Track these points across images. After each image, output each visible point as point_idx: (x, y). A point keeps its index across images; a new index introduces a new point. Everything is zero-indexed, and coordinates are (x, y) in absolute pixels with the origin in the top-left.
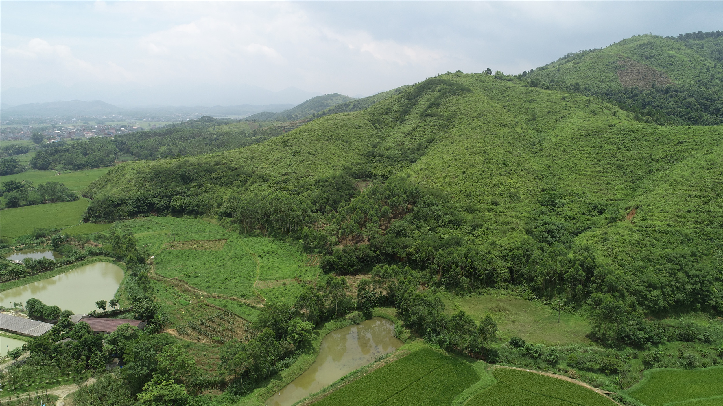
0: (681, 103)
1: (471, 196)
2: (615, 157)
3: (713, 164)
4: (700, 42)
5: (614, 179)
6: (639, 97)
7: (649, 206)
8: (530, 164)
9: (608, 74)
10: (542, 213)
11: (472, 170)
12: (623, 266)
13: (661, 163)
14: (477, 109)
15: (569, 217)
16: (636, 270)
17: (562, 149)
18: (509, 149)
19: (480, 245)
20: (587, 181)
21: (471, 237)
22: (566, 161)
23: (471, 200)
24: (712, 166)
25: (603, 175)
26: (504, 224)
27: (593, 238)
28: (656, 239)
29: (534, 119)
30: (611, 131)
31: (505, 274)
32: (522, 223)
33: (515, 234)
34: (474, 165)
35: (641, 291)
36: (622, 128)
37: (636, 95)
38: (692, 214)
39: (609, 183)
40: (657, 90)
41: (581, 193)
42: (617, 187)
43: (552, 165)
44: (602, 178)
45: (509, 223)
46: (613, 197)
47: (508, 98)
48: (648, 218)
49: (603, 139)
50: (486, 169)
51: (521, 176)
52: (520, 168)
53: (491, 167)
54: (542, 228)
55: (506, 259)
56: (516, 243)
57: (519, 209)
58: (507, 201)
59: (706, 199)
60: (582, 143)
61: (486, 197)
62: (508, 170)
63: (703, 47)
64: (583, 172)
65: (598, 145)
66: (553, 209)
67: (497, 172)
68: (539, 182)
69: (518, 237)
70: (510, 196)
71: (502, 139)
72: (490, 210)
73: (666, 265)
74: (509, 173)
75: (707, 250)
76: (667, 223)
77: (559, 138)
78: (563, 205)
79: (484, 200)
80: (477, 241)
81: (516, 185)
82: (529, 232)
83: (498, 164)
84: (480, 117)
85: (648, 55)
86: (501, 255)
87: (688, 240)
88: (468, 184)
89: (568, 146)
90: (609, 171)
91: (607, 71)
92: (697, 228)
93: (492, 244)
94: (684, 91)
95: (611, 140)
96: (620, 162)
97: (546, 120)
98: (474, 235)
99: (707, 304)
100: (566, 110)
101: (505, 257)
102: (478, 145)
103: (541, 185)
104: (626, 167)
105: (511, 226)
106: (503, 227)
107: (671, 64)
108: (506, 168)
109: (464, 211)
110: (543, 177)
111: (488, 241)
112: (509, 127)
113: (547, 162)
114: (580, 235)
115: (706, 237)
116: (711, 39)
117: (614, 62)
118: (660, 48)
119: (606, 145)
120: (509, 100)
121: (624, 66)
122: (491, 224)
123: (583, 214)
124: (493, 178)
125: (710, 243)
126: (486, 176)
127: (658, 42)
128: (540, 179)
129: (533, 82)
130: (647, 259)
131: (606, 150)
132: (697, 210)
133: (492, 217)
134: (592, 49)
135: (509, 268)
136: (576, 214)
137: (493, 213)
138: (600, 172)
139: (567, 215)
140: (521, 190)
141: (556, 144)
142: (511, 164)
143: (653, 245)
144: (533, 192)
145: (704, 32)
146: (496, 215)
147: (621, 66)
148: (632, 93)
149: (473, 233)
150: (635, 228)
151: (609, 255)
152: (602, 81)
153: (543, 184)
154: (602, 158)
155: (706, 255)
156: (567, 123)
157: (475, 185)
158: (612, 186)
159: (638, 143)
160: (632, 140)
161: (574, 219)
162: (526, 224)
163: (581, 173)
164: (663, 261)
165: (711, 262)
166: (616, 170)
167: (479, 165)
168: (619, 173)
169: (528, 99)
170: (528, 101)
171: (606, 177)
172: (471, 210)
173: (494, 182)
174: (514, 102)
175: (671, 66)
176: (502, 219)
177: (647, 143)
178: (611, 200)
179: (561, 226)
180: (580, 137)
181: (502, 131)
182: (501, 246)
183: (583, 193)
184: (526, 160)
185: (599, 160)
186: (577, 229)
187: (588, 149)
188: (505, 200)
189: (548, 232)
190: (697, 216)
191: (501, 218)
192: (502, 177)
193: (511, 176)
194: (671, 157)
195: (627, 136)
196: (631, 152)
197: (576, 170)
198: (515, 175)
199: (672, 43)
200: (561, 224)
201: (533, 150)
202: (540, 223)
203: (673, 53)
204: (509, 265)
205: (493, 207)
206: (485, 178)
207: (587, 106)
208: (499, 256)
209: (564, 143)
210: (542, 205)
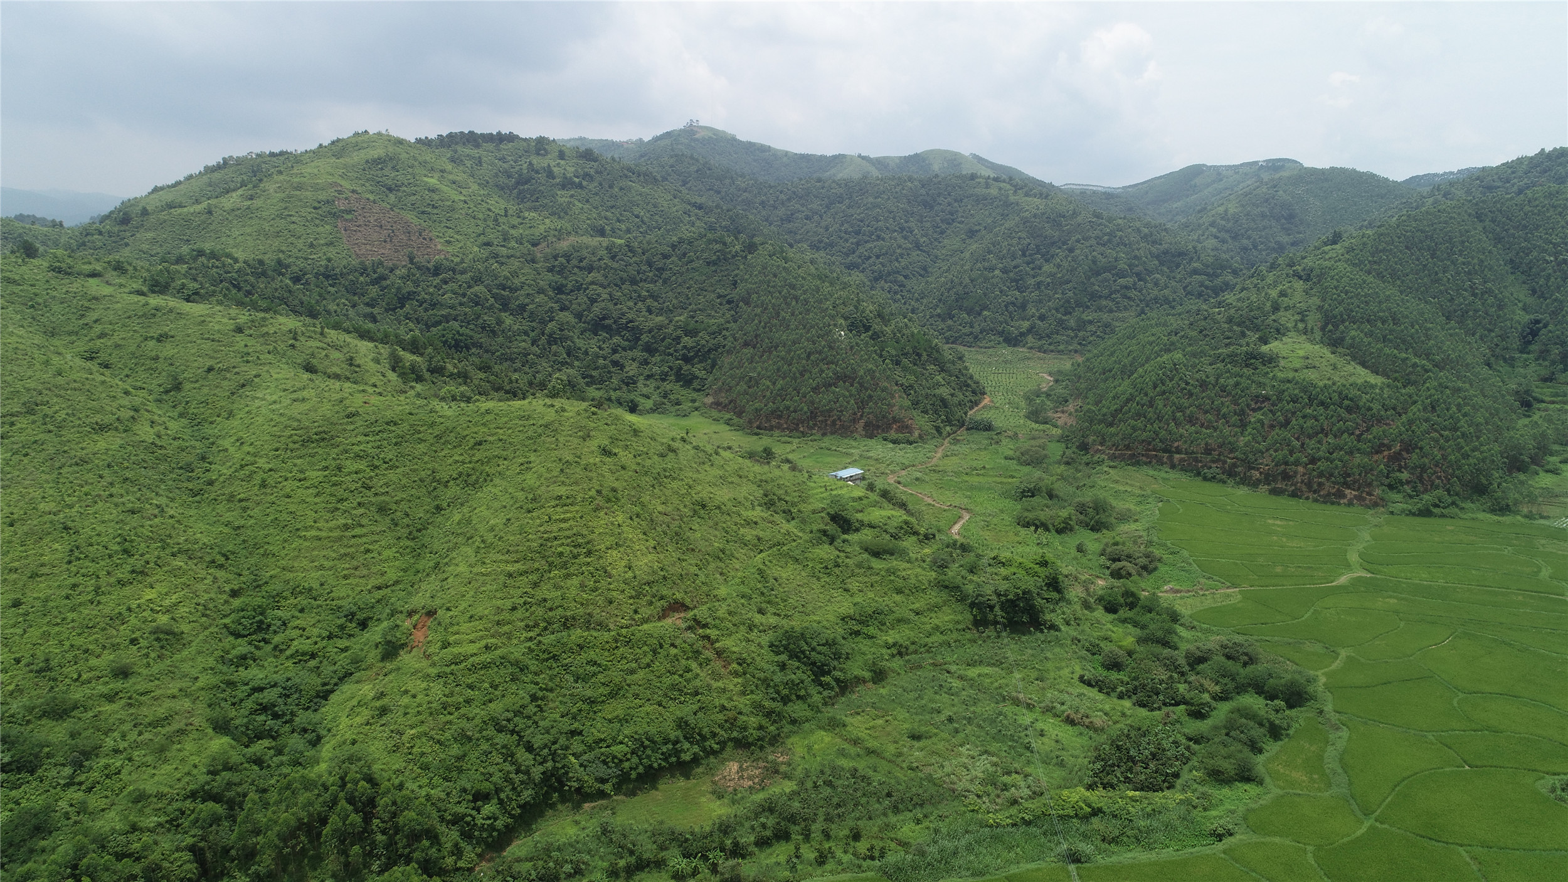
0: (464, 295)
1: (50, 669)
2: (369, 488)
3: (534, 500)
4: (475, 152)
5: (376, 538)
6: (388, 282)
7: (448, 609)
8: (190, 531)
9: (321, 229)
10: (243, 660)
11: (42, 589)
12: (425, 767)
13: (454, 490)
14: (19, 385)
15: (304, 654)
16: (448, 769)
17: (257, 479)
18: (130, 500)
19: (103, 810)
20: (325, 553)
21: (76, 795)
22: (271, 510)
23: (55, 680)
24: (534, 505)
25: (353, 533)
26: (154, 724)
27: (360, 709)
28: (471, 687)
29: (177, 387)
30: (352, 427)
31: (185, 867)
32: (201, 708)
33: (189, 746)
34: (45, 570)
35: (466, 815)
36: (373, 418)
37: (383, 278)
38: (519, 614)
39: (368, 551)
40: (419, 268)
41: (316, 585)
42: (387, 553)
43: (243, 522)
44: (353, 541)
45: (167, 719)
46: (379, 581)
47: (98, 328)
48: (452, 639)
49: (341, 448)
50: (79, 579)
51: (175, 572)
52: (168, 551)
53: (92, 567)
54: (249, 704)
55: (178, 826)
56: (195, 772)
57: (186, 667)
58: (153, 655)
59: (534, 577)
60: (299, 462)
61: (93, 662)
62: (139, 568)
63: (480, 162)
64: (314, 533)
65: (334, 464)
66: (264, 640)
67: (112, 580)
68: (220, 574)
69: (199, 753)
70: (158, 639)
71: (106, 472)
72: (111, 698)
73: (496, 741)
74: (142, 572)
75: (551, 680)
76: (483, 643)
77: (246, 448)
78: (284, 624)
79: (91, 669)
80: (94, 801)
81: (167, 603)
82: (222, 727)
83: (110, 556)
84: (31, 412)
85: (390, 182)
86: (163, 819)
87: (522, 670)
88: (34, 633)
89: (271, 470)
90: (364, 521)
91: (317, 222)
92: (531, 639)
93: (136, 801)
94: (463, 272)
95: (356, 448)
96: (383, 498)
97: (205, 390)
98: (80, 784)
99: (567, 788)
100: (248, 362)
101: (177, 819)
102: (42, 506)
103: (227, 582)
104: (394, 507)
105: (176, 726)
106: (156, 735)
107: (434, 207)
108: (131, 561)
109: (40, 718)
110: (227, 559)
111: (125, 793)
112: (116, 429)
113: (228, 516)
114: (333, 698)
115: (546, 656)
116: (491, 146)
117: (328, 202)
118: (410, 170)
119: (348, 462)
120: (102, 335)
121: (349, 212)
122: (124, 736)
123: (330, 637)
124: (103, 599)
125: (554, 665)
126: (82, 599)
127: (404, 156)
128: (221, 566)
129: (157, 281)
130: (464, 738)
131: (350, 474)
132: (525, 603)
133: (122, 714)
134: (277, 150)
135: (192, 849)
136: (316, 643)
137: (123, 702)
138: (346, 527)
139: (297, 651)
140: (183, 610)
141: (242, 467)
142: (143, 545)
143: (468, 702)
144: (211, 606)
145: (478, 131)
146: (130, 705)
147: (343, 211)
148: (375, 272)
149: (77, 780)
150: (433, 671)
151: (396, 749)
152: (312, 245)
153: (231, 577)
154: (346, 495)
155: (551, 690)
156: (257, 403)
157: (58, 634)
158: (375, 554)
159: (406, 448)
160: (396, 444)
161: (313, 656)
162: (210, 706)
163: (308, 534)
164: (490, 732)
165: (561, 702)
166: (377, 517)
167: (56, 570)
168: (385, 523)
169: (154, 332)
170: (152, 338)
171: (360, 536)
172: (58, 712)
173: (107, 611)
174: (116, 338)
175: (435, 211)
176: (149, 712)
177: (422, 447)
178: (379, 588)
179: (289, 683)
180: (291, 445)
181: (102, 445)
182: (160, 796)
183: (322, 585)
184: (178, 521)
185: (341, 500)
186: (324, 684)
187: (314, 475)
188: (147, 655)
189: (264, 708)
190: (528, 614)
191: (144, 710)
192: (127, 591)
193: (149, 580)
194: (469, 475)
195: (385, 435)
196: (398, 471)
197: (298, 530)
198: (159, 574)
199: (428, 156)
200: (288, 679)
201: (190, 486)
202: (241, 692)
203: (433, 181)
204: (189, 841)
205: (118, 685)
206: (80, 604)
207: (292, 346)
208: (160, 825)
209: (261, 462)
210: (237, 635)
